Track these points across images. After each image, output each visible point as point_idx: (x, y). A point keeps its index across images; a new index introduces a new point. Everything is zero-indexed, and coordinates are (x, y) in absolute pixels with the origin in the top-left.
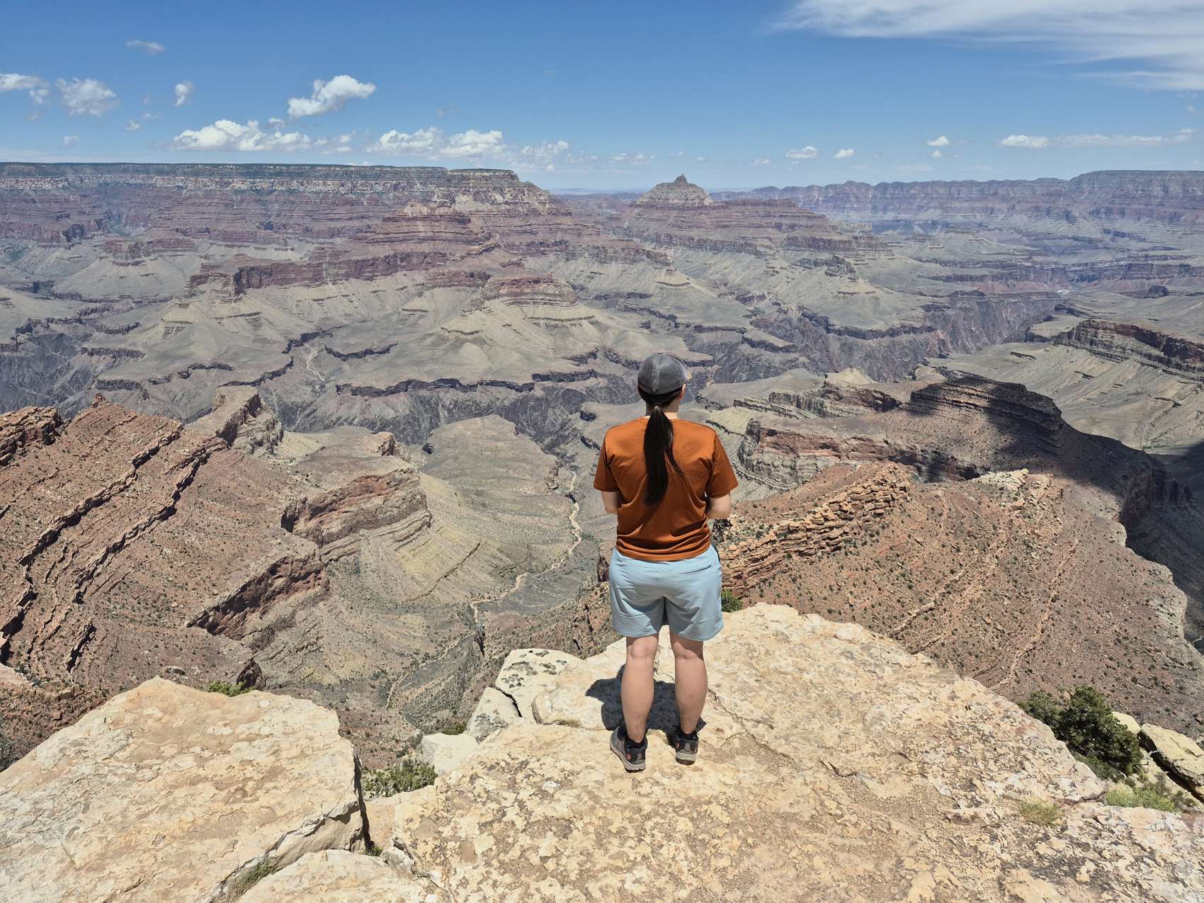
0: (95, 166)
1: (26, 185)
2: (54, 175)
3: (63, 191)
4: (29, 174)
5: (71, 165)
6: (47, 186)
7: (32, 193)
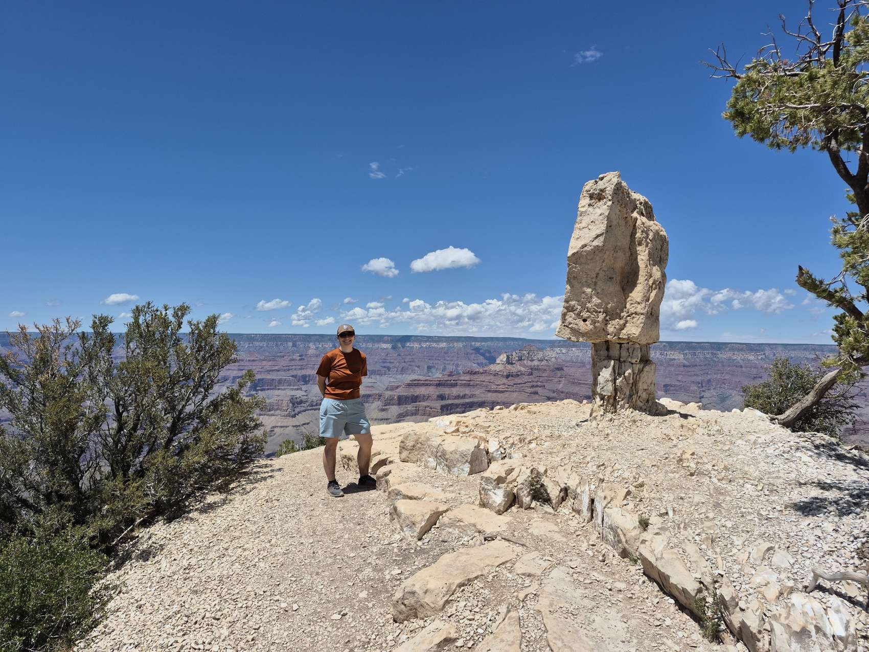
0: (785, 346)
1: (738, 357)
2: (757, 351)
3: (760, 361)
4: (742, 350)
5: (769, 345)
6: (752, 358)
7: (741, 361)
